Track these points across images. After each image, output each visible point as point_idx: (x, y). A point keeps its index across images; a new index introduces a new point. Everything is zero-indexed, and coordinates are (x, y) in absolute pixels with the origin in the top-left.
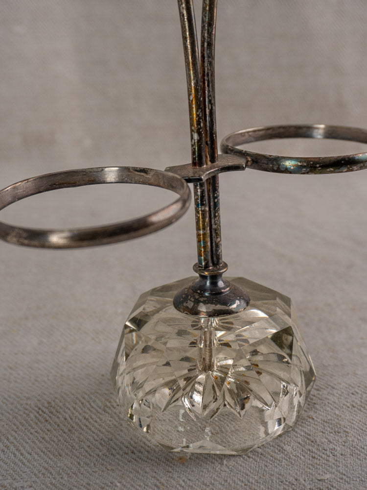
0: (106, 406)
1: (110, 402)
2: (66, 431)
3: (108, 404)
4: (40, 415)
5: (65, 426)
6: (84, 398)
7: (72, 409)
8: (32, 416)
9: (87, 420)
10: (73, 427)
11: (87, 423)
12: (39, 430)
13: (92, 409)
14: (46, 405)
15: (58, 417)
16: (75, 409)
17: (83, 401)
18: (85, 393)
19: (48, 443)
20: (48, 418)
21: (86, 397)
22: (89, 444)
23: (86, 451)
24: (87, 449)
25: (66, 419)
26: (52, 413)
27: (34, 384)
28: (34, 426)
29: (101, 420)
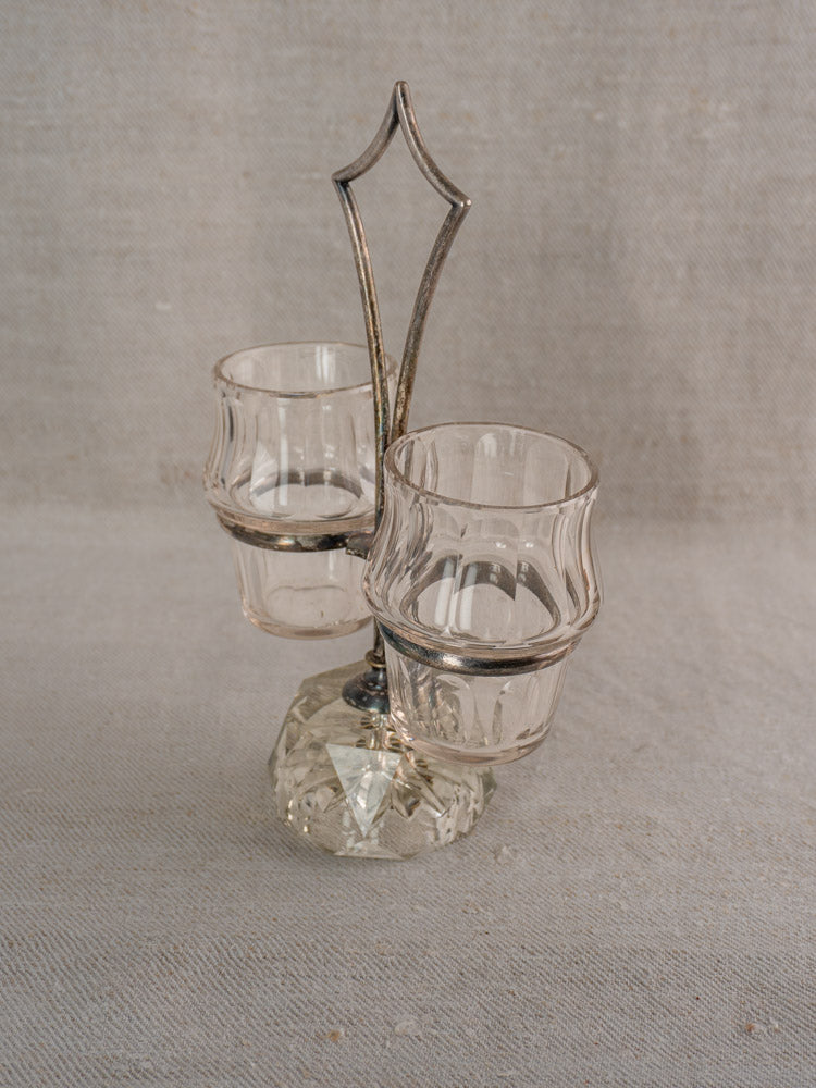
0: (250, 958)
1: (255, 952)
2: (195, 988)
3: (253, 955)
4: (163, 964)
5: (194, 982)
6: (221, 943)
7: (205, 959)
8: (153, 964)
9: (223, 975)
10: (204, 985)
11: (223, 981)
12: (162, 987)
13: (231, 961)
14: (172, 950)
15: (186, 970)
16: (208, 959)
17: (220, 947)
18: (224, 937)
19: (172, 1005)
20: (173, 969)
21: (224, 941)
22: (223, 1009)
23: (219, 1019)
24: (219, 1015)
25: (195, 973)
26: (179, 962)
27: (157, 918)
28: (155, 979)
29: (240, 977)
